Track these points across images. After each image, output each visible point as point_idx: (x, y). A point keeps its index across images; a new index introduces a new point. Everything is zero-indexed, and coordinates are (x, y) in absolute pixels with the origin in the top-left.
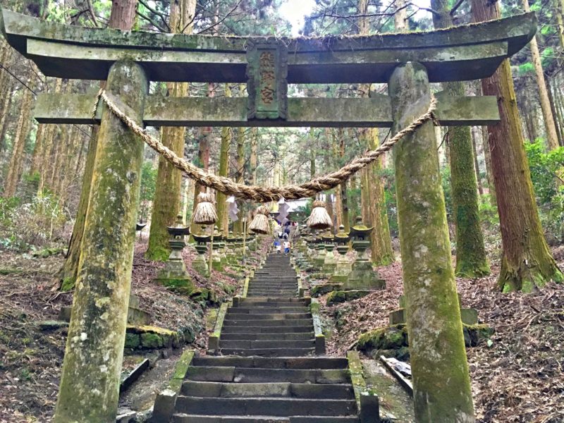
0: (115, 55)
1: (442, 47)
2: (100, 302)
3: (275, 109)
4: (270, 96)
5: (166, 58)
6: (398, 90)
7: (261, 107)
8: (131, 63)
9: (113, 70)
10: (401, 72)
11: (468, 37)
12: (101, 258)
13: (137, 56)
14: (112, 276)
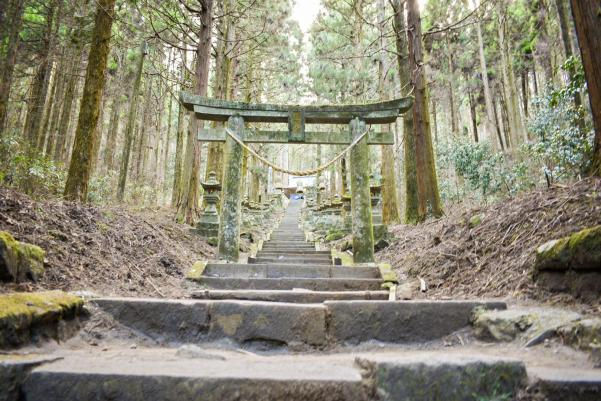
0: (232, 113)
1: (371, 111)
2: (233, 214)
3: (299, 137)
4: (298, 131)
5: (254, 114)
6: (352, 129)
7: (295, 135)
8: (238, 116)
9: (230, 119)
10: (353, 122)
11: (382, 107)
12: (232, 197)
13: (241, 113)
14: (235, 205)
